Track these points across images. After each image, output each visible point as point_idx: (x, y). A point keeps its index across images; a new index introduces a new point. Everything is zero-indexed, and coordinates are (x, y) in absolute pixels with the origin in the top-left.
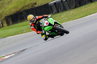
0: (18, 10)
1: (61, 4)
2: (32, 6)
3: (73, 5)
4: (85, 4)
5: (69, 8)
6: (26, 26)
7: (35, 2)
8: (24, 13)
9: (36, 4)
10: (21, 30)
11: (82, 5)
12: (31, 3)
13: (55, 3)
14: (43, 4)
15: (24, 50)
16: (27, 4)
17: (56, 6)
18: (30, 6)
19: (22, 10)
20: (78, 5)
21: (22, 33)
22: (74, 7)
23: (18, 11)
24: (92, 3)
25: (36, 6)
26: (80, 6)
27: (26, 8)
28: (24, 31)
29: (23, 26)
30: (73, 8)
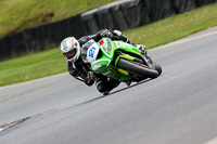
0: (12, 28)
1: (109, 17)
2: (44, 20)
3: (136, 19)
4: (163, 18)
5: (126, 25)
6: (30, 67)
7: (50, 11)
8: (26, 37)
9: (52, 15)
10: (18, 75)
11: (157, 20)
12: (41, 14)
13: (95, 15)
14: (68, 16)
15: (24, 120)
16: (32, 16)
17: (97, 22)
18: (40, 19)
19: (21, 30)
20: (148, 19)
21: (21, 81)
22: (138, 23)
23: (13, 32)
24: (178, 16)
25: (53, 20)
26: (152, 22)
27: (31, 25)
28: (24, 75)
29: (24, 65)
30: (136, 27)
